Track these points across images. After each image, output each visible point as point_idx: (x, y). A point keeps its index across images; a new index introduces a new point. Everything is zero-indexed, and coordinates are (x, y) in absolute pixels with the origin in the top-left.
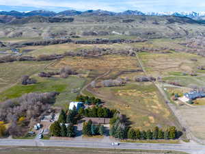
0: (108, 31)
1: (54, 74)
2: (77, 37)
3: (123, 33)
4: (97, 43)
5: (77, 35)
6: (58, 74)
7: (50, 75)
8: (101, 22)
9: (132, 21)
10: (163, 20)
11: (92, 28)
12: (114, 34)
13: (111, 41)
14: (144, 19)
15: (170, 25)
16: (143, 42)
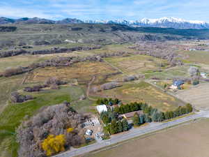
0: (60, 39)
1: (41, 87)
2: (30, 47)
3: (77, 41)
4: (57, 52)
5: (27, 45)
6: (45, 86)
7: (38, 89)
8: (49, 31)
9: (81, 29)
10: (108, 28)
11: (42, 37)
12: (68, 43)
13: (70, 49)
14: (91, 27)
15: (115, 32)
16: (100, 48)
